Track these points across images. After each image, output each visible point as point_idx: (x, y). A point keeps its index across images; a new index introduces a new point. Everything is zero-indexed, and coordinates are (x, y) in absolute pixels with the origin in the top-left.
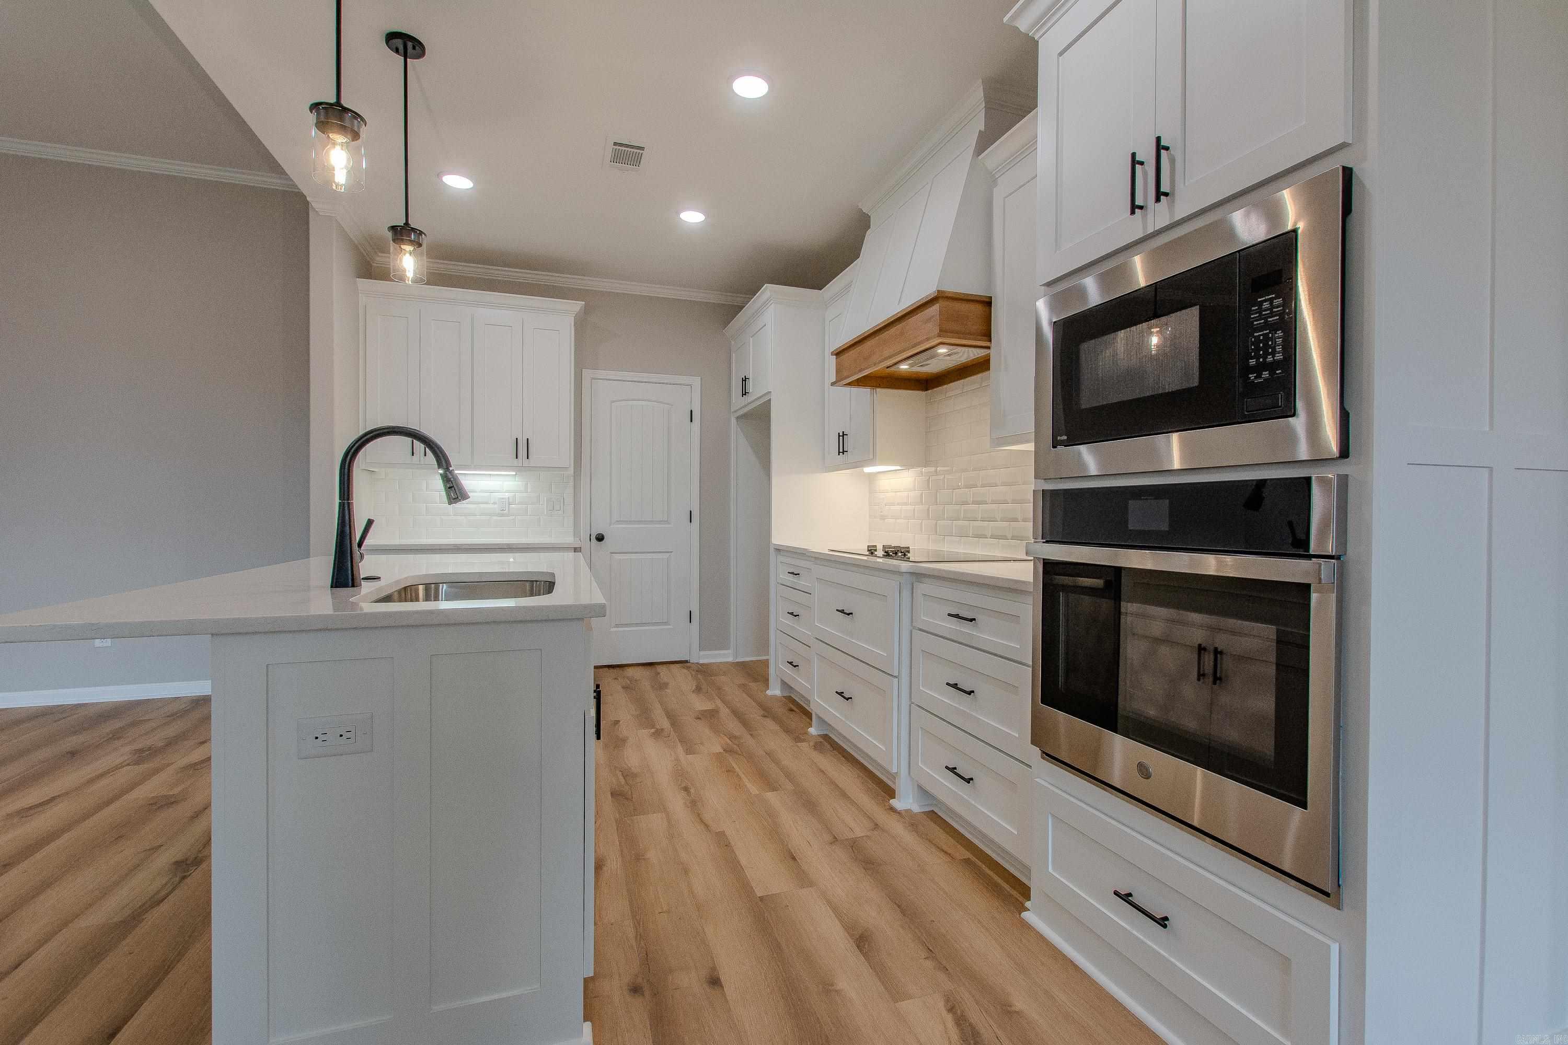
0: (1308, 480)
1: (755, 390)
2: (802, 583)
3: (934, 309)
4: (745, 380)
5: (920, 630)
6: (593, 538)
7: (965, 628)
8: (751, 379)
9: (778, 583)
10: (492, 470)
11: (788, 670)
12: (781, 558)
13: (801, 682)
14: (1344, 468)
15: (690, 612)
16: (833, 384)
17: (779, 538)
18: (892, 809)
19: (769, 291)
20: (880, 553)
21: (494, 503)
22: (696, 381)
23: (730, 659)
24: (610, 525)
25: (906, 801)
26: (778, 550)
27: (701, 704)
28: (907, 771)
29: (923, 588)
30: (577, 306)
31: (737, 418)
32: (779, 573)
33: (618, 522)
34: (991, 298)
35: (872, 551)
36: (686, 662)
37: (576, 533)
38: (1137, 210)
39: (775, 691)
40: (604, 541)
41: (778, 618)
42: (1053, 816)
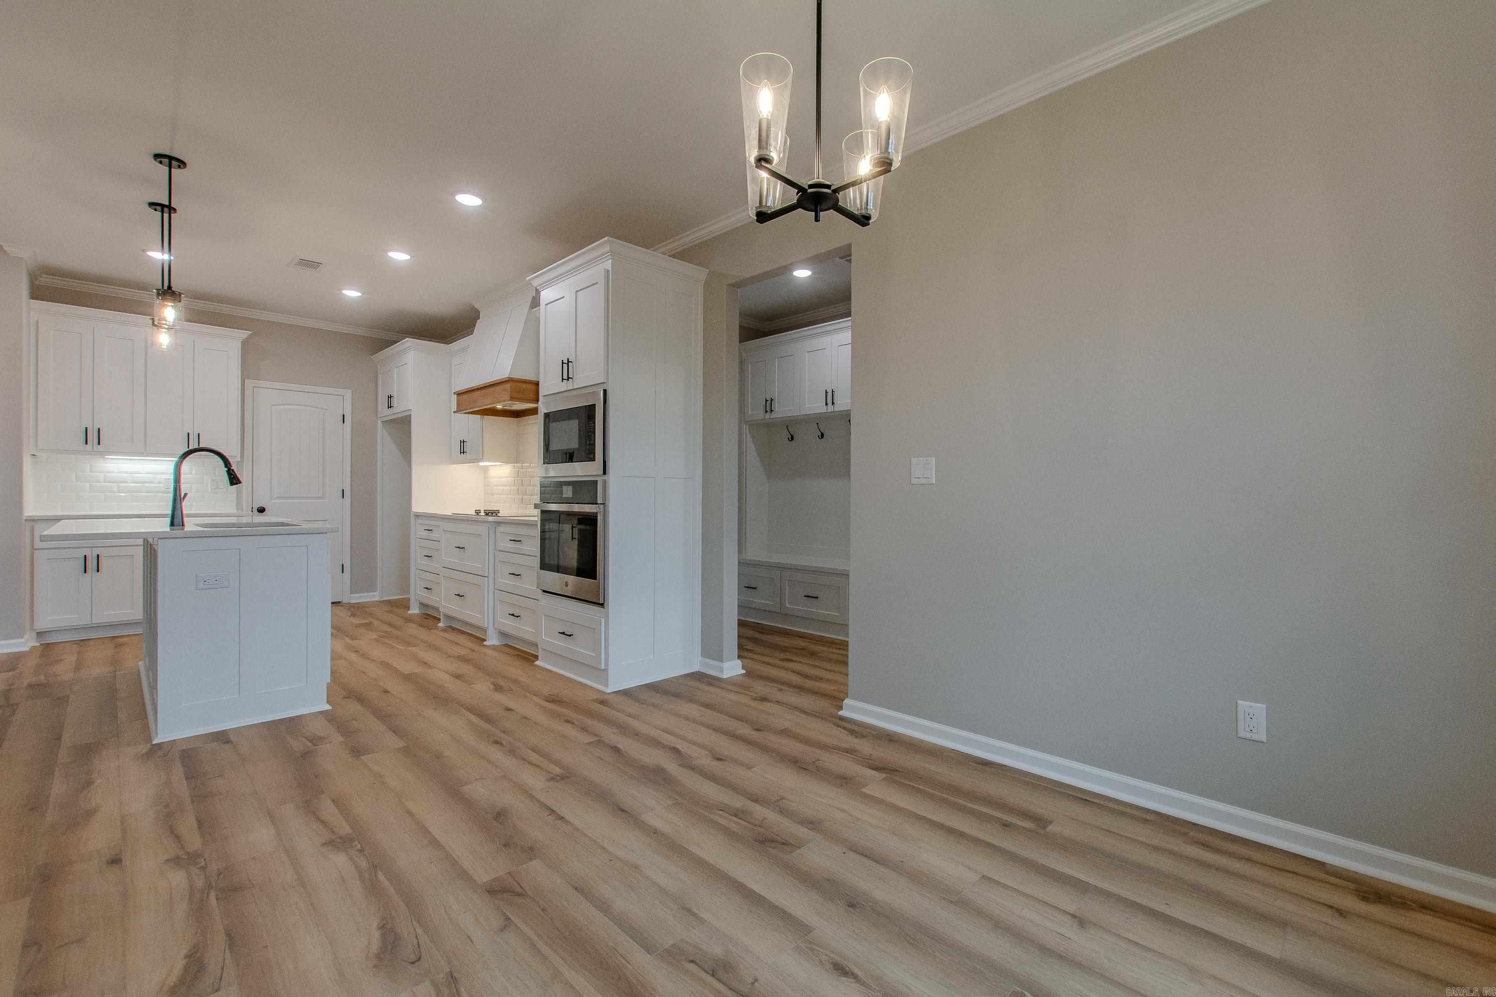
0: (597, 481)
1: (400, 407)
2: (434, 535)
3: (508, 386)
4: (390, 397)
5: (499, 551)
6: (255, 510)
7: (517, 545)
8: (395, 397)
9: (417, 538)
10: (158, 457)
11: (425, 593)
12: (419, 521)
13: (432, 599)
14: (605, 477)
15: (343, 565)
16: (454, 412)
17: (418, 506)
18: (484, 645)
19: (409, 342)
20: (482, 513)
21: (160, 483)
22: (348, 394)
23: (377, 599)
24: (271, 499)
25: (493, 640)
26: (418, 516)
27: (356, 621)
28: (493, 624)
29: (502, 529)
30: (244, 334)
31: (383, 422)
32: (417, 531)
33: (278, 498)
34: (539, 382)
35: (478, 512)
36: (339, 602)
37: (239, 506)
38: (564, 380)
39: (415, 610)
40: (265, 512)
41: (417, 560)
42: (544, 615)
